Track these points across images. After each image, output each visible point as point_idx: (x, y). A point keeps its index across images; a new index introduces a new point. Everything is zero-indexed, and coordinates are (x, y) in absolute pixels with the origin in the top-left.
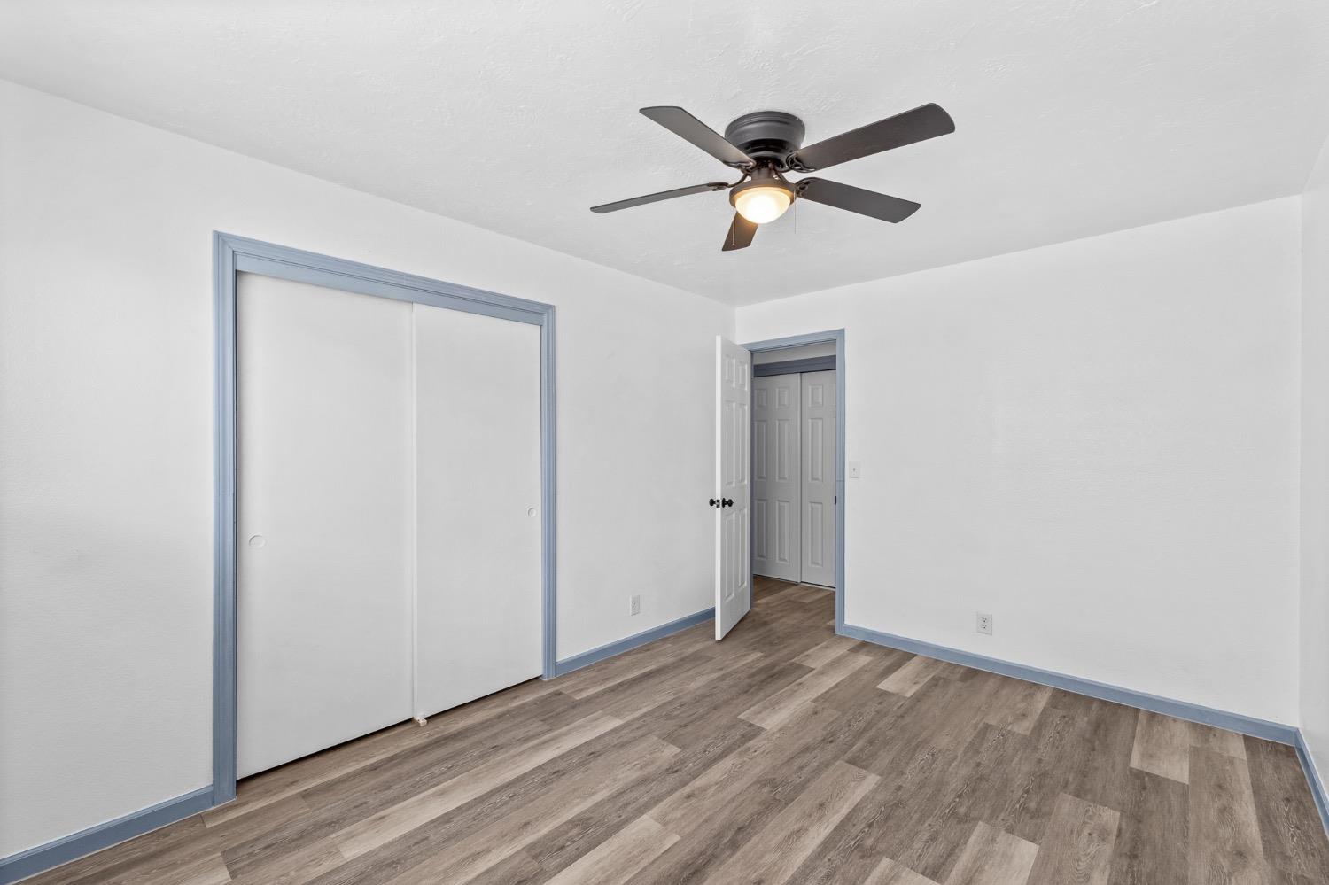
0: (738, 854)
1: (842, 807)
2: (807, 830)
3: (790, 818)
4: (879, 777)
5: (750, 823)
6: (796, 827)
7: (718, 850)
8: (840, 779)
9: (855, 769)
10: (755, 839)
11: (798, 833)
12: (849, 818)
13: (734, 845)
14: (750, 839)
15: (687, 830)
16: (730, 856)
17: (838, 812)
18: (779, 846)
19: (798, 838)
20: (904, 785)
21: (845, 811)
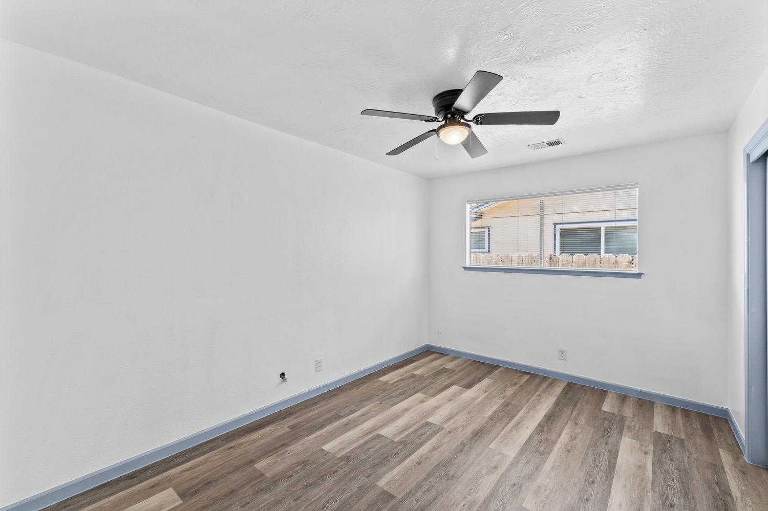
0: (460, 441)
1: (408, 463)
2: (429, 451)
3: (436, 458)
4: (377, 484)
5: (457, 454)
6: (434, 452)
7: (470, 442)
8: (404, 481)
9: (391, 491)
10: (454, 447)
11: (434, 449)
12: (406, 457)
13: (463, 444)
14: (456, 447)
15: (487, 451)
16: (463, 440)
17: (411, 460)
18: (442, 444)
19: (434, 448)
20: (365, 478)
21: (407, 461)
